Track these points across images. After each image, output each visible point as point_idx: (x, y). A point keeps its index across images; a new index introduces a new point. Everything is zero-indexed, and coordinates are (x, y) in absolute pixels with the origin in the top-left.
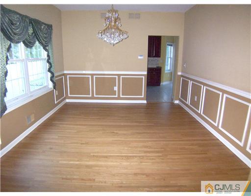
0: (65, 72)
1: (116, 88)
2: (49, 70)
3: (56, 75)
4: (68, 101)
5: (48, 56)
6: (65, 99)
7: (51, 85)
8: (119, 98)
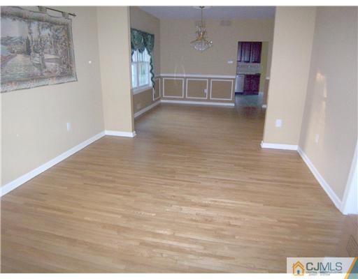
0: (162, 75)
1: (206, 91)
2: (151, 71)
3: (155, 76)
4: (162, 101)
5: (151, 60)
6: (159, 99)
7: (151, 84)
8: (208, 100)
